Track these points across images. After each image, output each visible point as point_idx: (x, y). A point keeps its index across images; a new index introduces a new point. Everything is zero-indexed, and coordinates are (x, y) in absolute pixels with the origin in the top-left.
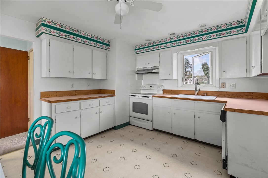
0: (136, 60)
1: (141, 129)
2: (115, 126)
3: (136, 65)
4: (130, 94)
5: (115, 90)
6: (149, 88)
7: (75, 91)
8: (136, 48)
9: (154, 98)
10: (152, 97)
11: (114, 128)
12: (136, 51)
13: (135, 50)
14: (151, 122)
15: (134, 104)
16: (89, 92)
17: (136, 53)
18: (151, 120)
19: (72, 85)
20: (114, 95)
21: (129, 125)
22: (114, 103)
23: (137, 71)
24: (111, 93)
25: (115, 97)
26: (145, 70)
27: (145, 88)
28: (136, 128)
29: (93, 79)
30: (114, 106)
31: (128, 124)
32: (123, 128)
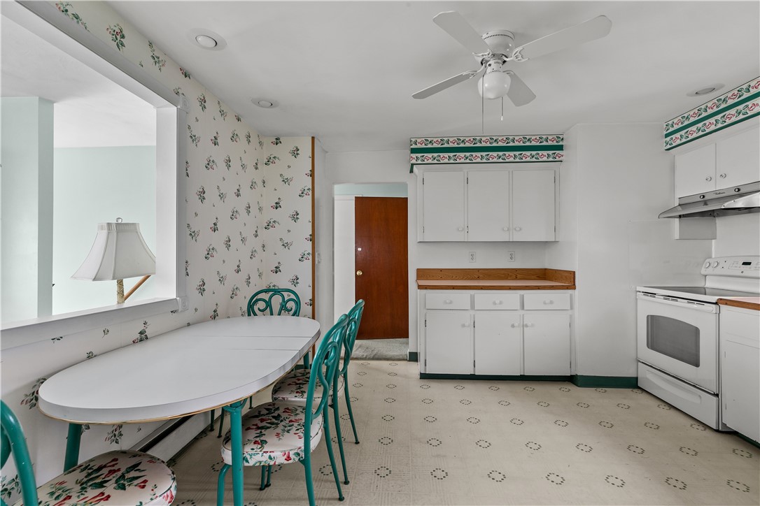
0: (673, 168)
1: (672, 412)
2: (577, 375)
3: (673, 188)
4: (639, 289)
5: (574, 272)
6: (740, 270)
7: (479, 270)
8: (671, 130)
9: (723, 307)
10: (716, 303)
11: (572, 380)
12: (668, 139)
13: (666, 137)
14: (715, 399)
15: (653, 321)
16: (510, 274)
17: (669, 147)
18: (714, 390)
19: (471, 257)
20: (573, 287)
21: (635, 390)
22: (572, 308)
23: (680, 208)
24: (565, 280)
25: (576, 293)
26: (708, 203)
27: (719, 271)
28: (655, 403)
29: (513, 242)
30: (571, 316)
31: (631, 383)
32: (606, 389)
